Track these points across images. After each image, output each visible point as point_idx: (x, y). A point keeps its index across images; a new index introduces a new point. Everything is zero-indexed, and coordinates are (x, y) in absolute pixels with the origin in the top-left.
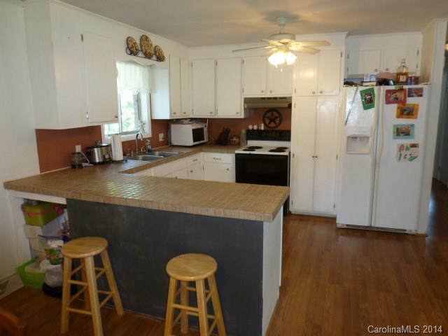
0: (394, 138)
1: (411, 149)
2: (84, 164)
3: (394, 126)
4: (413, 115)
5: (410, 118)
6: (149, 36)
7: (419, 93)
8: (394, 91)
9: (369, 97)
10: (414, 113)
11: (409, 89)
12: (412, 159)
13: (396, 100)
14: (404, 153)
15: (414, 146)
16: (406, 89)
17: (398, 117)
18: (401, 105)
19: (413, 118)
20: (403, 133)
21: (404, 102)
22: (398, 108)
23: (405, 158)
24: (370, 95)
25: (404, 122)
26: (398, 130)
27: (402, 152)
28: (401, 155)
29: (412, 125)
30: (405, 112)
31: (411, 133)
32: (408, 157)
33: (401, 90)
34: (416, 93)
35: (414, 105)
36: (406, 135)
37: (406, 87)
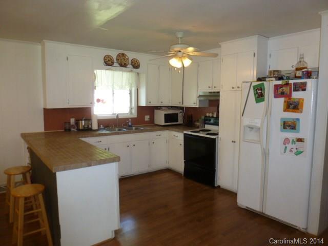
0: (281, 131)
1: (297, 143)
2: (72, 129)
3: (282, 119)
4: (298, 109)
5: (295, 112)
6: (126, 53)
7: (303, 87)
8: (281, 86)
9: (260, 91)
10: (299, 107)
11: (294, 83)
12: (298, 153)
13: (283, 94)
14: (289, 146)
15: (300, 140)
16: (291, 84)
17: (285, 111)
18: (287, 99)
19: (298, 112)
20: (289, 126)
21: (289, 96)
22: (285, 102)
23: (291, 151)
24: (261, 90)
25: (291, 115)
26: (284, 123)
27: (287, 145)
28: (286, 147)
29: (298, 119)
30: (291, 107)
31: (297, 128)
32: (294, 151)
33: (287, 84)
34: (300, 87)
35: (300, 99)
36: (292, 129)
37: (291, 82)
